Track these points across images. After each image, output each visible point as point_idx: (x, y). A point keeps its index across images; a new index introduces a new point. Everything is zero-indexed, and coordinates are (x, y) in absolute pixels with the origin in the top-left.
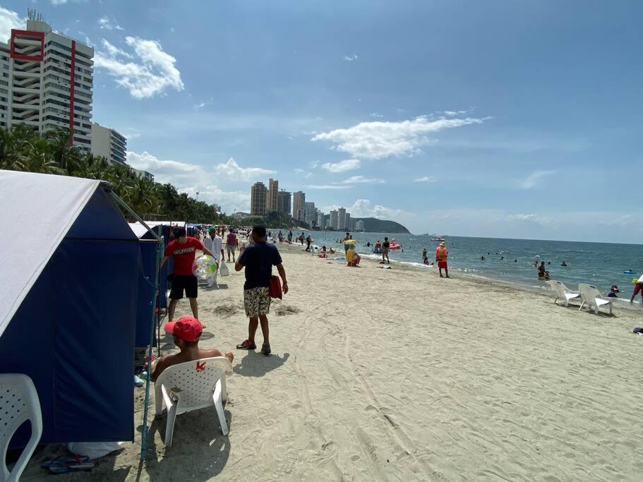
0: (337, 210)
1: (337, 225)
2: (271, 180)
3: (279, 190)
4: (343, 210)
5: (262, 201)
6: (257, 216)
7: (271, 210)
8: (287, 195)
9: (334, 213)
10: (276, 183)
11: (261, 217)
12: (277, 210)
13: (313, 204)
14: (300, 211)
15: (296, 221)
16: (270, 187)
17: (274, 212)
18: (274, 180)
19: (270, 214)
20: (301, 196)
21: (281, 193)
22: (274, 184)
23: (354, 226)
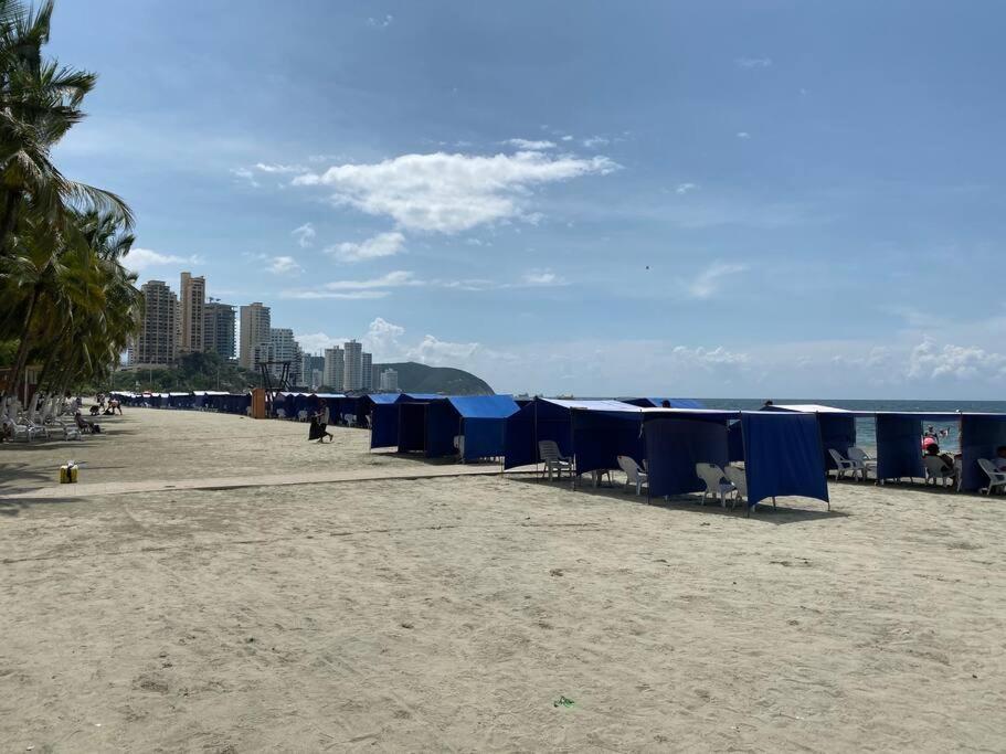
0: (342, 347)
1: (342, 380)
2: (186, 277)
3: (207, 301)
4: (354, 347)
5: (163, 327)
6: (151, 367)
7: (188, 350)
8: (225, 313)
9: (335, 353)
10: (200, 283)
11: (164, 367)
12: (201, 350)
13: (290, 333)
14: (257, 351)
15: (250, 375)
16: (185, 292)
17: (196, 355)
18: (194, 276)
19: (185, 359)
20: (260, 314)
21: (212, 307)
22: (195, 286)
23: (377, 381)
